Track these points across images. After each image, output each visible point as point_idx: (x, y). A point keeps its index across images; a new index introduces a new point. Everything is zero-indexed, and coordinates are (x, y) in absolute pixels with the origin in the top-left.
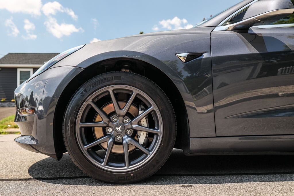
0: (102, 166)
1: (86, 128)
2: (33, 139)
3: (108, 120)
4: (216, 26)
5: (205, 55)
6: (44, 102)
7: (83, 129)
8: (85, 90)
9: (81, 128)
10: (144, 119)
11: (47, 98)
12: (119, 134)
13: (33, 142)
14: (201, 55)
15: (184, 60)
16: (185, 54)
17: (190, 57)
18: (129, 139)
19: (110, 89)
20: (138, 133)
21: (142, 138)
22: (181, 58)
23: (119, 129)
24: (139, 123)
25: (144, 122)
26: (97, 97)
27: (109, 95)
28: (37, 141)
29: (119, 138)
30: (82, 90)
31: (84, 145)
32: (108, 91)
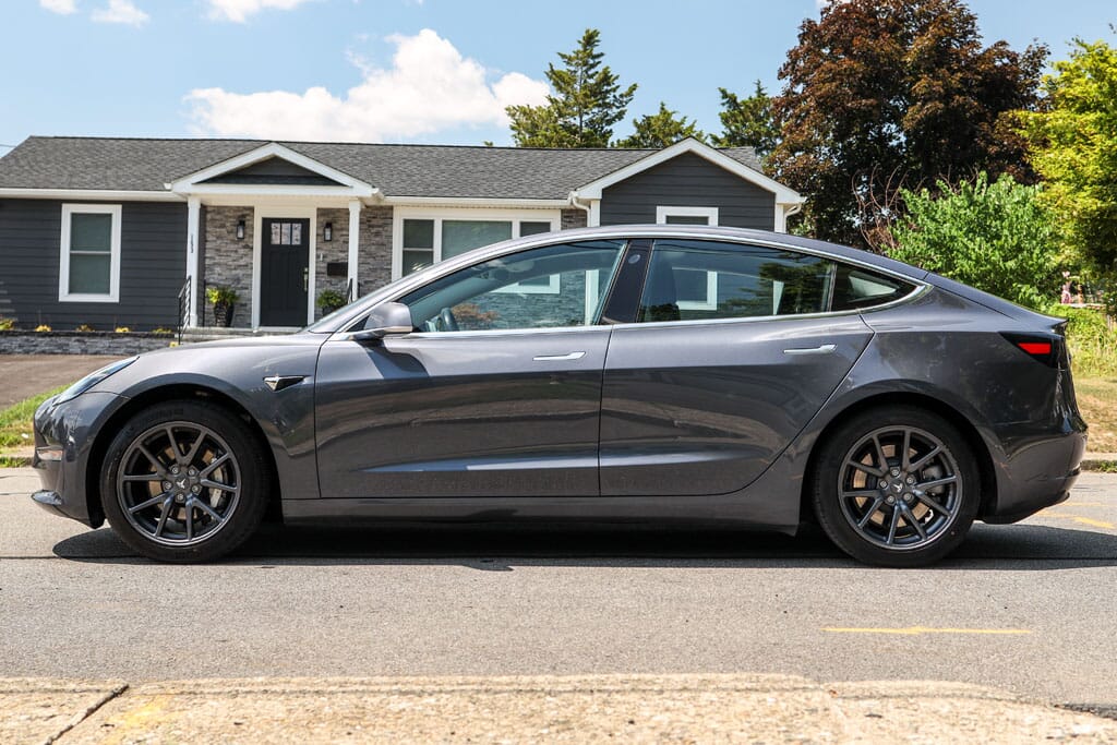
0: (153, 536)
1: (134, 483)
2: (57, 497)
3: (164, 471)
4: (333, 333)
5: (306, 381)
6: (77, 432)
7: (129, 484)
8: (132, 429)
9: (125, 482)
10: (219, 470)
11: (80, 428)
12: (181, 491)
13: (58, 502)
14: (301, 380)
15: (274, 388)
16: (277, 379)
17: (282, 384)
18: (195, 499)
19: (168, 427)
20: (210, 490)
21: (216, 498)
22: (270, 384)
23: (181, 484)
24: (210, 477)
25: (219, 475)
26: (150, 437)
27: (167, 436)
28: (63, 501)
29: (181, 497)
30: (127, 428)
31: (129, 506)
32: (165, 431)
